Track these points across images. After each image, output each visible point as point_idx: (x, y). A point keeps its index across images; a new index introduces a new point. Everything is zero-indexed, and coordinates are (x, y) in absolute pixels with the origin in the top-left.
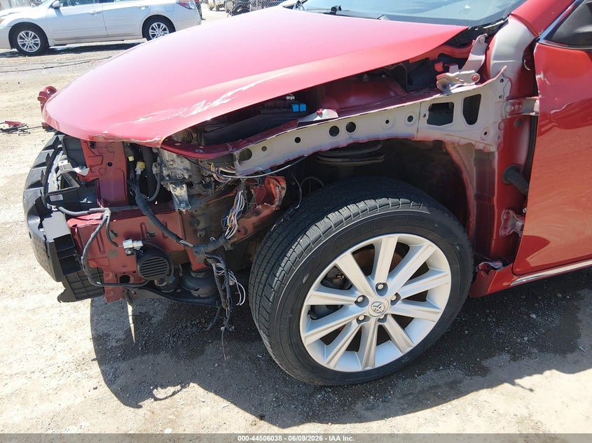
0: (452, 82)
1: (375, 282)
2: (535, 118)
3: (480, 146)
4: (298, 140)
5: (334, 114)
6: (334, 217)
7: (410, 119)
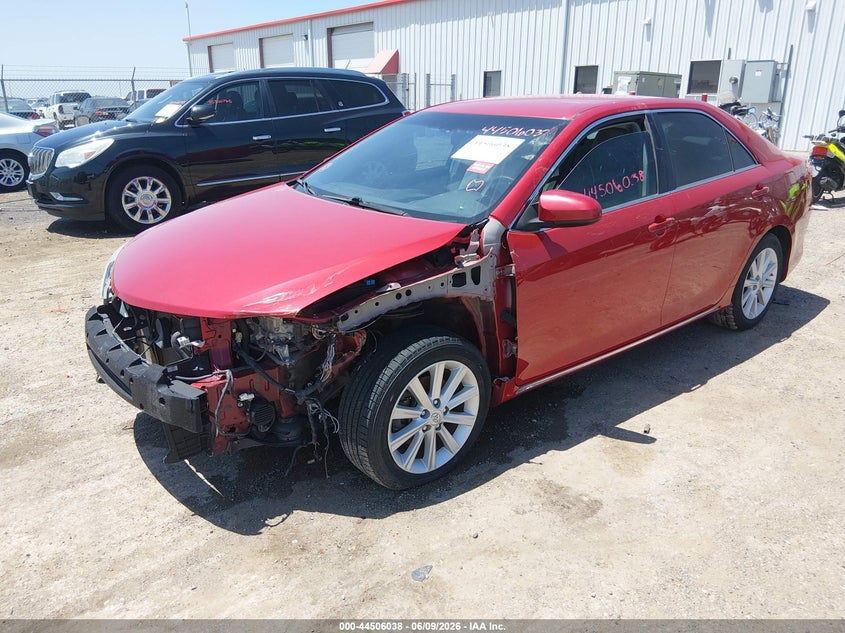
0: (463, 260)
1: (433, 398)
2: (514, 277)
3: (484, 298)
4: (377, 304)
5: (398, 286)
6: (405, 353)
7: (442, 285)
